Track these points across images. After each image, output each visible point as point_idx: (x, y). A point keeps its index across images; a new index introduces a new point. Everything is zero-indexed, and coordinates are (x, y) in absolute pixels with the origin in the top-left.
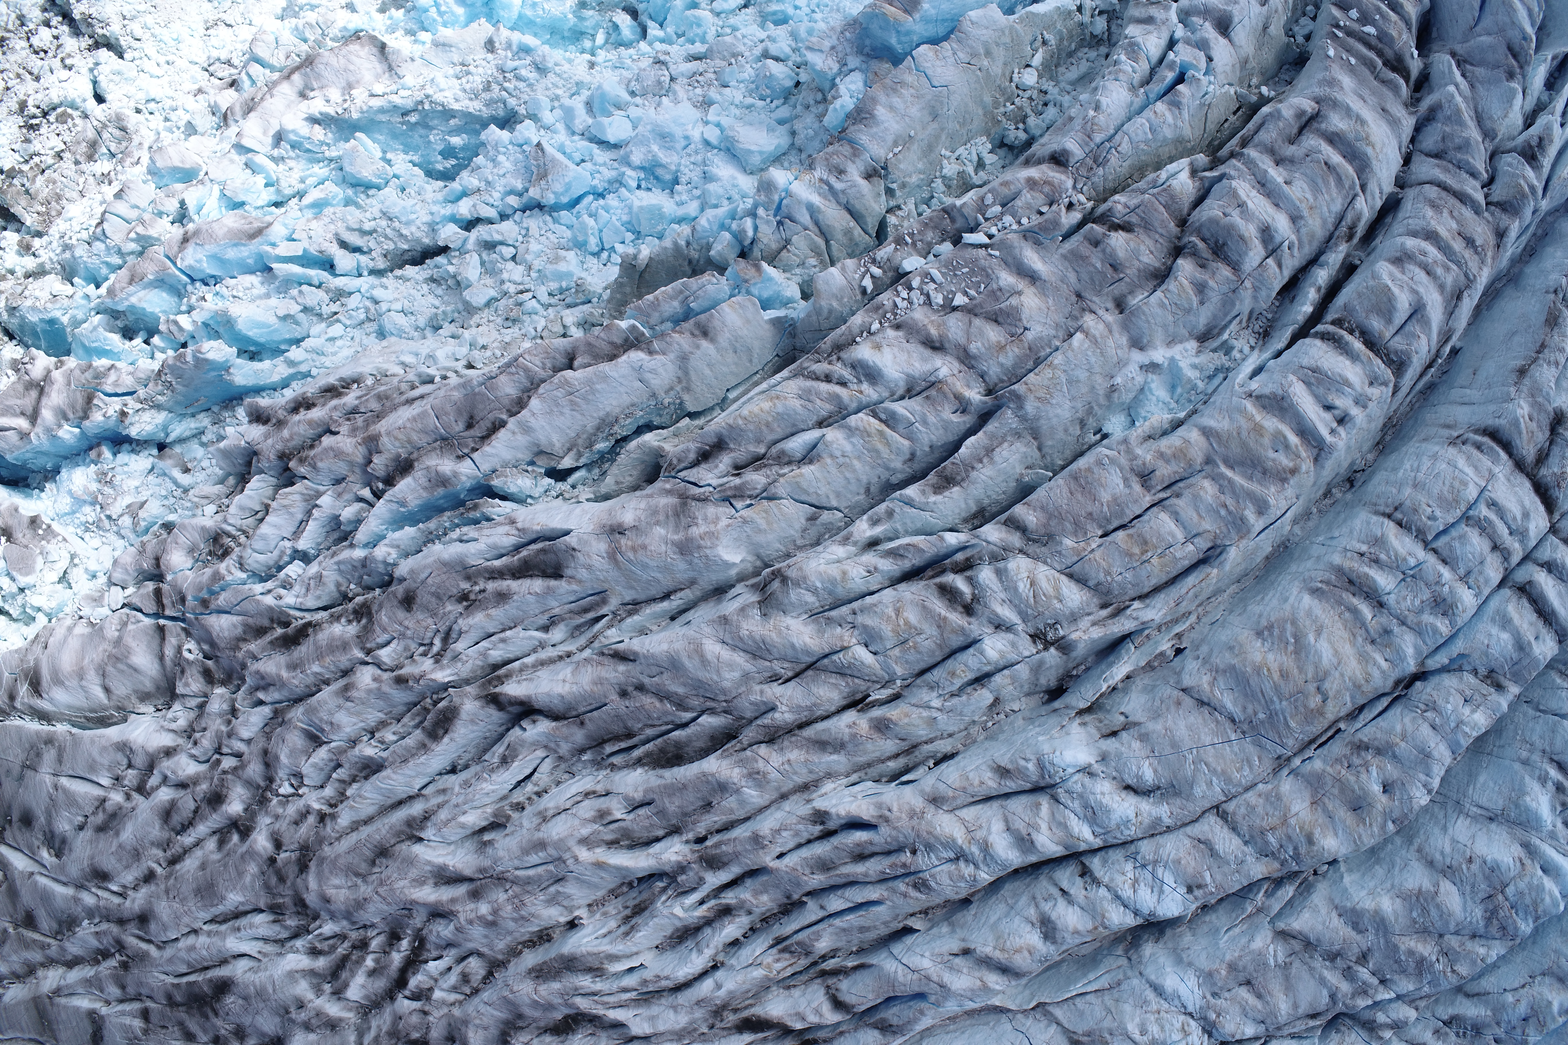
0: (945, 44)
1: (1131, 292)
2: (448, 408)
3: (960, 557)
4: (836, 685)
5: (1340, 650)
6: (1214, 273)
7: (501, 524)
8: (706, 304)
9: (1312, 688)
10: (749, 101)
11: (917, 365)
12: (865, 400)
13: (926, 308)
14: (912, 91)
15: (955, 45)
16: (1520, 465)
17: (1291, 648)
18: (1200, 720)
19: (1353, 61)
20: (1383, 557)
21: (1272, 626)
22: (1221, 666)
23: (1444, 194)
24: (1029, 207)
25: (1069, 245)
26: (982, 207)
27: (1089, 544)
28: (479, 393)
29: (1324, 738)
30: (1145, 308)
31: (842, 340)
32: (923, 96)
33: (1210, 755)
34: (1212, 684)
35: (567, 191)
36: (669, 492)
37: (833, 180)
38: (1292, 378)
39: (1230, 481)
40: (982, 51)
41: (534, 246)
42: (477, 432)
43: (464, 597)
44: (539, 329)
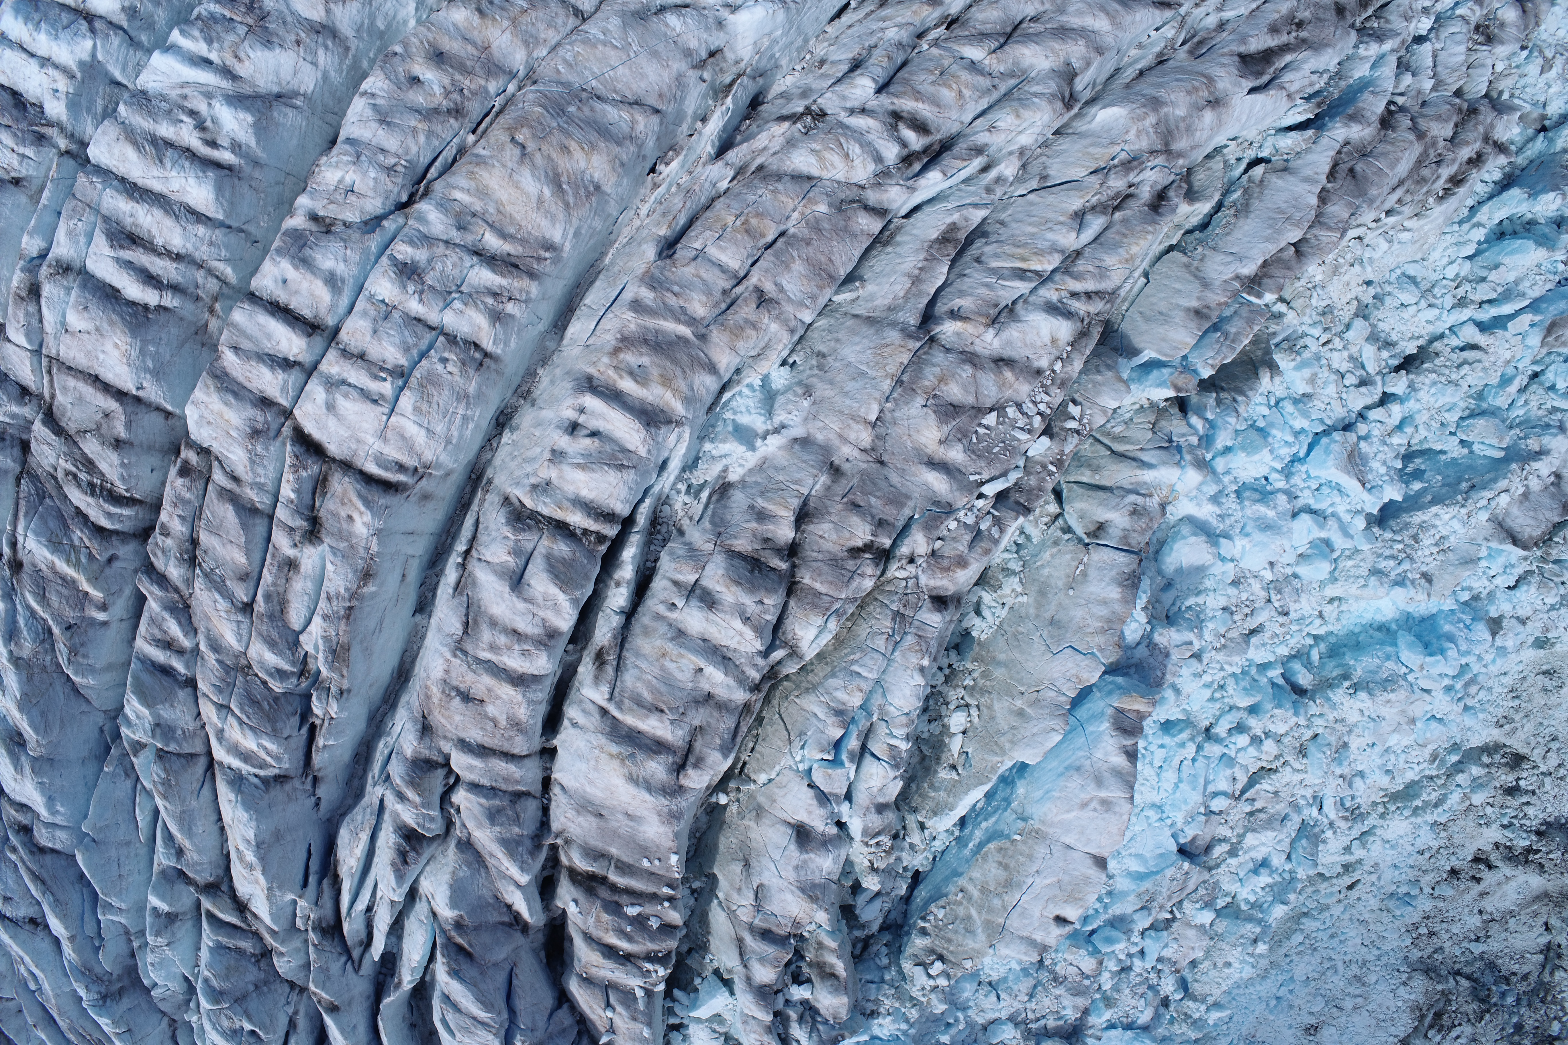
0: (1073, 694)
1: (828, 488)
2: (1375, 178)
3: (917, 167)
4: (984, 23)
5: (512, 190)
6: (754, 536)
7: (1297, 92)
8: (1206, 341)
9: (531, 146)
10: (1200, 600)
11: (1015, 334)
12: (1050, 285)
13: (1019, 400)
14: (1091, 630)
15: (1063, 699)
16: (347, 466)
17: (564, 179)
18: (634, 86)
19: (646, 863)
20: (490, 301)
21: (587, 197)
22: (628, 142)
23: (506, 747)
24: (955, 540)
25: (907, 512)
26: (998, 522)
27: (802, 214)
28: (1357, 197)
29: (488, 119)
30: (815, 471)
31: (1083, 342)
32: (1076, 632)
33: (614, 57)
34: (634, 122)
35: (1327, 448)
36: (1180, 155)
37: (1140, 500)
38: (643, 452)
39: (679, 321)
40: (1029, 710)
41: (1331, 390)
42: (1344, 168)
43: (1300, 25)
44: (1315, 294)
